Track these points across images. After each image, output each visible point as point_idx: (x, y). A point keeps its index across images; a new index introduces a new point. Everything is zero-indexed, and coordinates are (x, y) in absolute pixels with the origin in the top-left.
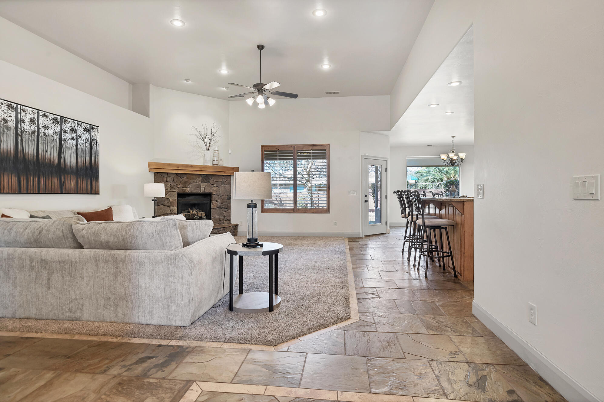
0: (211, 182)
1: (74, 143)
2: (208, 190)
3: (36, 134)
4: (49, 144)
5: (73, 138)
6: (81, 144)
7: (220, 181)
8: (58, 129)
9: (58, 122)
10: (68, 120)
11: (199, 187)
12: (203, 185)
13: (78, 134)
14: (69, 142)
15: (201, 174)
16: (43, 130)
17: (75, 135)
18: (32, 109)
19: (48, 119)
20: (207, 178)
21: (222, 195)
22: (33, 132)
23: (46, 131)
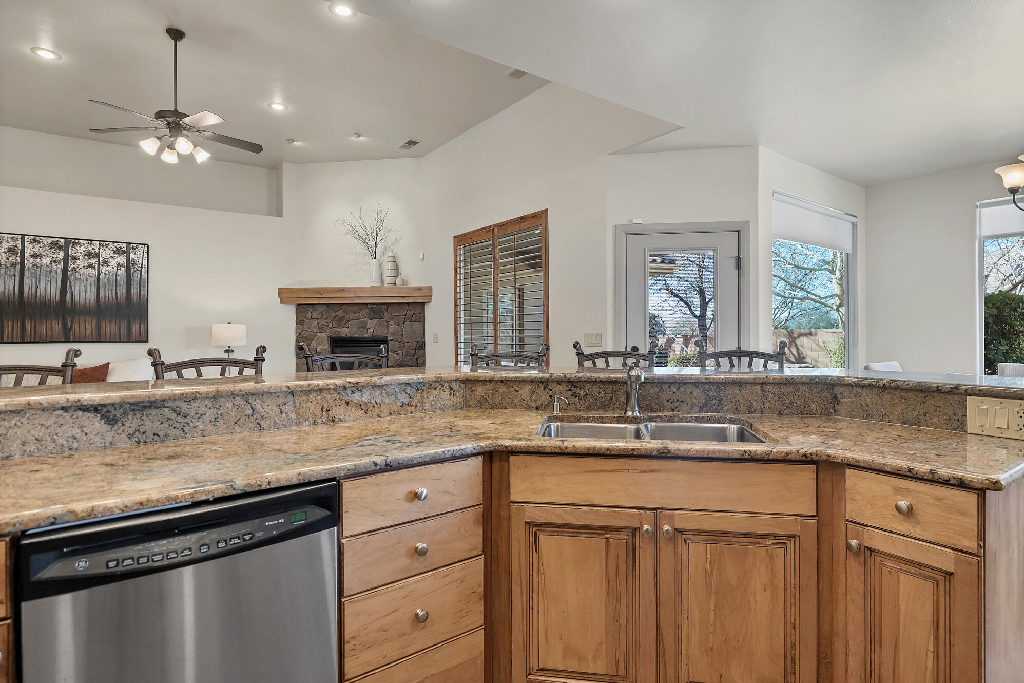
0: (386, 317)
1: (93, 272)
2: (380, 332)
3: (18, 267)
4: (43, 278)
5: (91, 266)
6: (107, 272)
7: (403, 314)
8: (61, 255)
9: (60, 247)
10: (80, 241)
11: (364, 326)
12: (371, 323)
13: (101, 259)
14: (81, 272)
15: (367, 304)
16: (31, 260)
17: (94, 261)
18: (11, 236)
19: (41, 245)
20: (378, 310)
21: (406, 341)
22: (13, 265)
23: (38, 260)
